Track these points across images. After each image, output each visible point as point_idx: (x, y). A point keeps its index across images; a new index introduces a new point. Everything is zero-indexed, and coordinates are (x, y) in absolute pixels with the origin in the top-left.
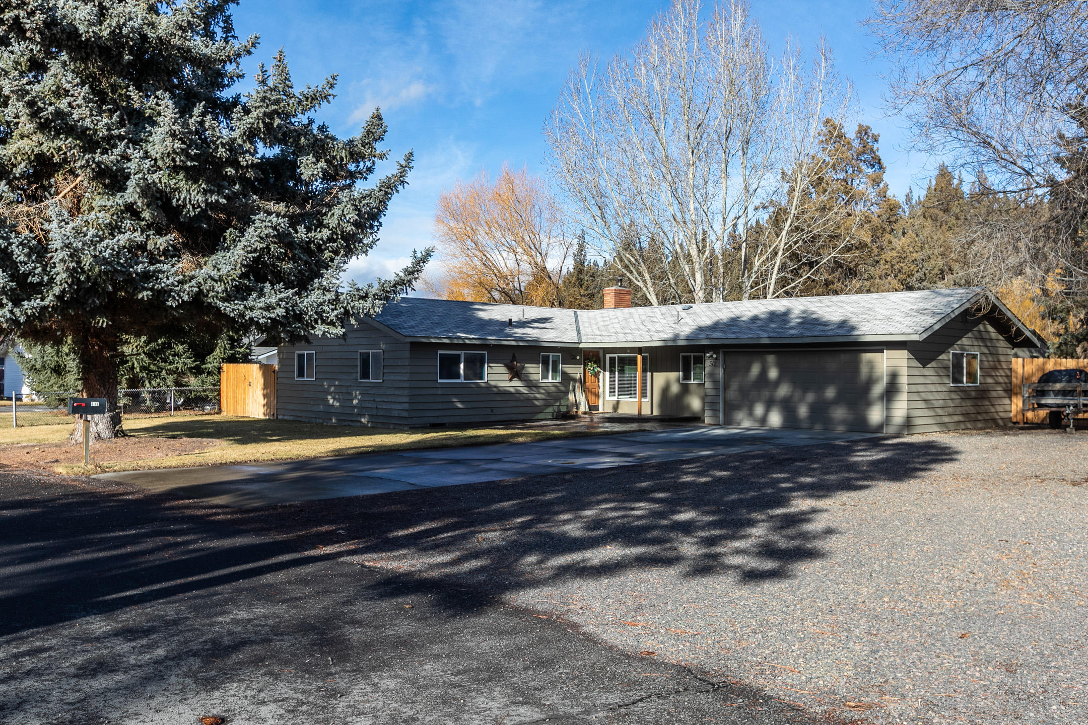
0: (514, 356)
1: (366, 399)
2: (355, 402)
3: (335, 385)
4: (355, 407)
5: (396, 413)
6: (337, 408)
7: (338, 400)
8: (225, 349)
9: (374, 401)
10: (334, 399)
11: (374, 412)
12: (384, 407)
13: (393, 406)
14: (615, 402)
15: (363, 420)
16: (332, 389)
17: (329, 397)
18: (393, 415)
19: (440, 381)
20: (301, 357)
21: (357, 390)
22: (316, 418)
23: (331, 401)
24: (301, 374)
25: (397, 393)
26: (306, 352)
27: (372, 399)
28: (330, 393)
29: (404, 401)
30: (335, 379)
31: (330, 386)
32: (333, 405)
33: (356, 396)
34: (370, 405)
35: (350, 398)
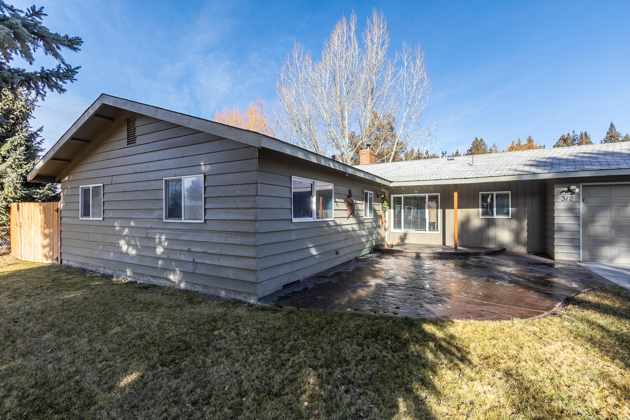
0: (350, 191)
1: (175, 247)
2: (159, 250)
3: (130, 227)
4: (159, 258)
5: (230, 274)
6: (133, 257)
7: (135, 247)
8: (16, 188)
9: (189, 251)
10: (129, 245)
11: (190, 268)
12: (208, 262)
13: (224, 262)
14: (402, 235)
15: (172, 277)
16: (126, 231)
17: (122, 243)
18: (225, 275)
19: (295, 220)
20: (86, 192)
21: (161, 234)
22: (105, 268)
23: (125, 248)
24: (86, 213)
25: (231, 240)
26: (91, 186)
27: (186, 248)
28: (124, 237)
29: (246, 254)
30: (130, 219)
31: (123, 227)
32: (127, 254)
33: (160, 242)
34: (182, 257)
35: (151, 244)
